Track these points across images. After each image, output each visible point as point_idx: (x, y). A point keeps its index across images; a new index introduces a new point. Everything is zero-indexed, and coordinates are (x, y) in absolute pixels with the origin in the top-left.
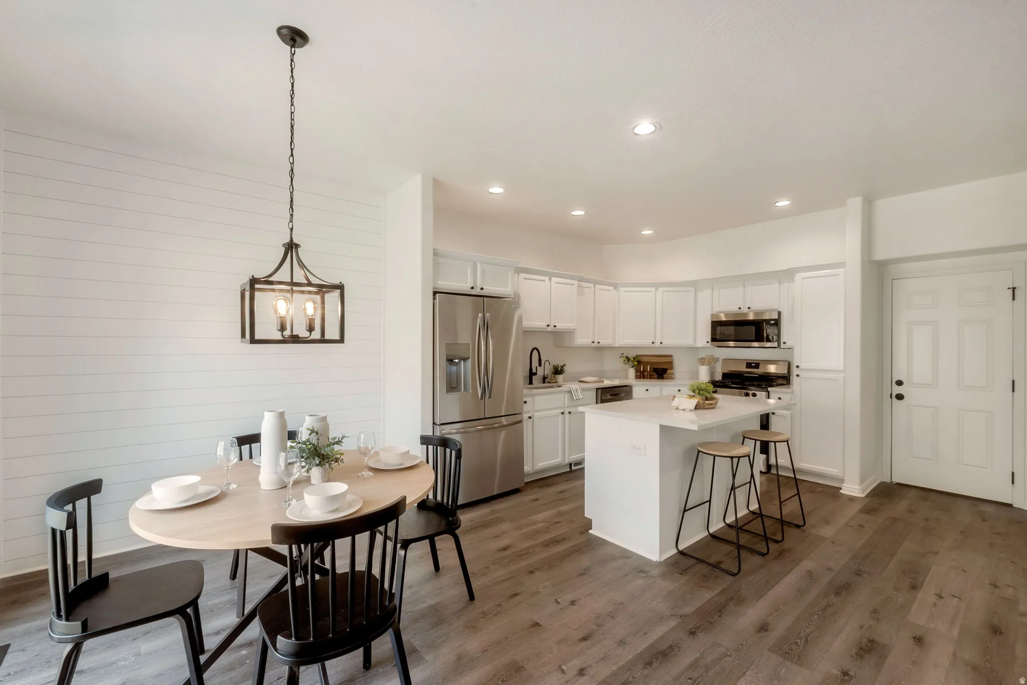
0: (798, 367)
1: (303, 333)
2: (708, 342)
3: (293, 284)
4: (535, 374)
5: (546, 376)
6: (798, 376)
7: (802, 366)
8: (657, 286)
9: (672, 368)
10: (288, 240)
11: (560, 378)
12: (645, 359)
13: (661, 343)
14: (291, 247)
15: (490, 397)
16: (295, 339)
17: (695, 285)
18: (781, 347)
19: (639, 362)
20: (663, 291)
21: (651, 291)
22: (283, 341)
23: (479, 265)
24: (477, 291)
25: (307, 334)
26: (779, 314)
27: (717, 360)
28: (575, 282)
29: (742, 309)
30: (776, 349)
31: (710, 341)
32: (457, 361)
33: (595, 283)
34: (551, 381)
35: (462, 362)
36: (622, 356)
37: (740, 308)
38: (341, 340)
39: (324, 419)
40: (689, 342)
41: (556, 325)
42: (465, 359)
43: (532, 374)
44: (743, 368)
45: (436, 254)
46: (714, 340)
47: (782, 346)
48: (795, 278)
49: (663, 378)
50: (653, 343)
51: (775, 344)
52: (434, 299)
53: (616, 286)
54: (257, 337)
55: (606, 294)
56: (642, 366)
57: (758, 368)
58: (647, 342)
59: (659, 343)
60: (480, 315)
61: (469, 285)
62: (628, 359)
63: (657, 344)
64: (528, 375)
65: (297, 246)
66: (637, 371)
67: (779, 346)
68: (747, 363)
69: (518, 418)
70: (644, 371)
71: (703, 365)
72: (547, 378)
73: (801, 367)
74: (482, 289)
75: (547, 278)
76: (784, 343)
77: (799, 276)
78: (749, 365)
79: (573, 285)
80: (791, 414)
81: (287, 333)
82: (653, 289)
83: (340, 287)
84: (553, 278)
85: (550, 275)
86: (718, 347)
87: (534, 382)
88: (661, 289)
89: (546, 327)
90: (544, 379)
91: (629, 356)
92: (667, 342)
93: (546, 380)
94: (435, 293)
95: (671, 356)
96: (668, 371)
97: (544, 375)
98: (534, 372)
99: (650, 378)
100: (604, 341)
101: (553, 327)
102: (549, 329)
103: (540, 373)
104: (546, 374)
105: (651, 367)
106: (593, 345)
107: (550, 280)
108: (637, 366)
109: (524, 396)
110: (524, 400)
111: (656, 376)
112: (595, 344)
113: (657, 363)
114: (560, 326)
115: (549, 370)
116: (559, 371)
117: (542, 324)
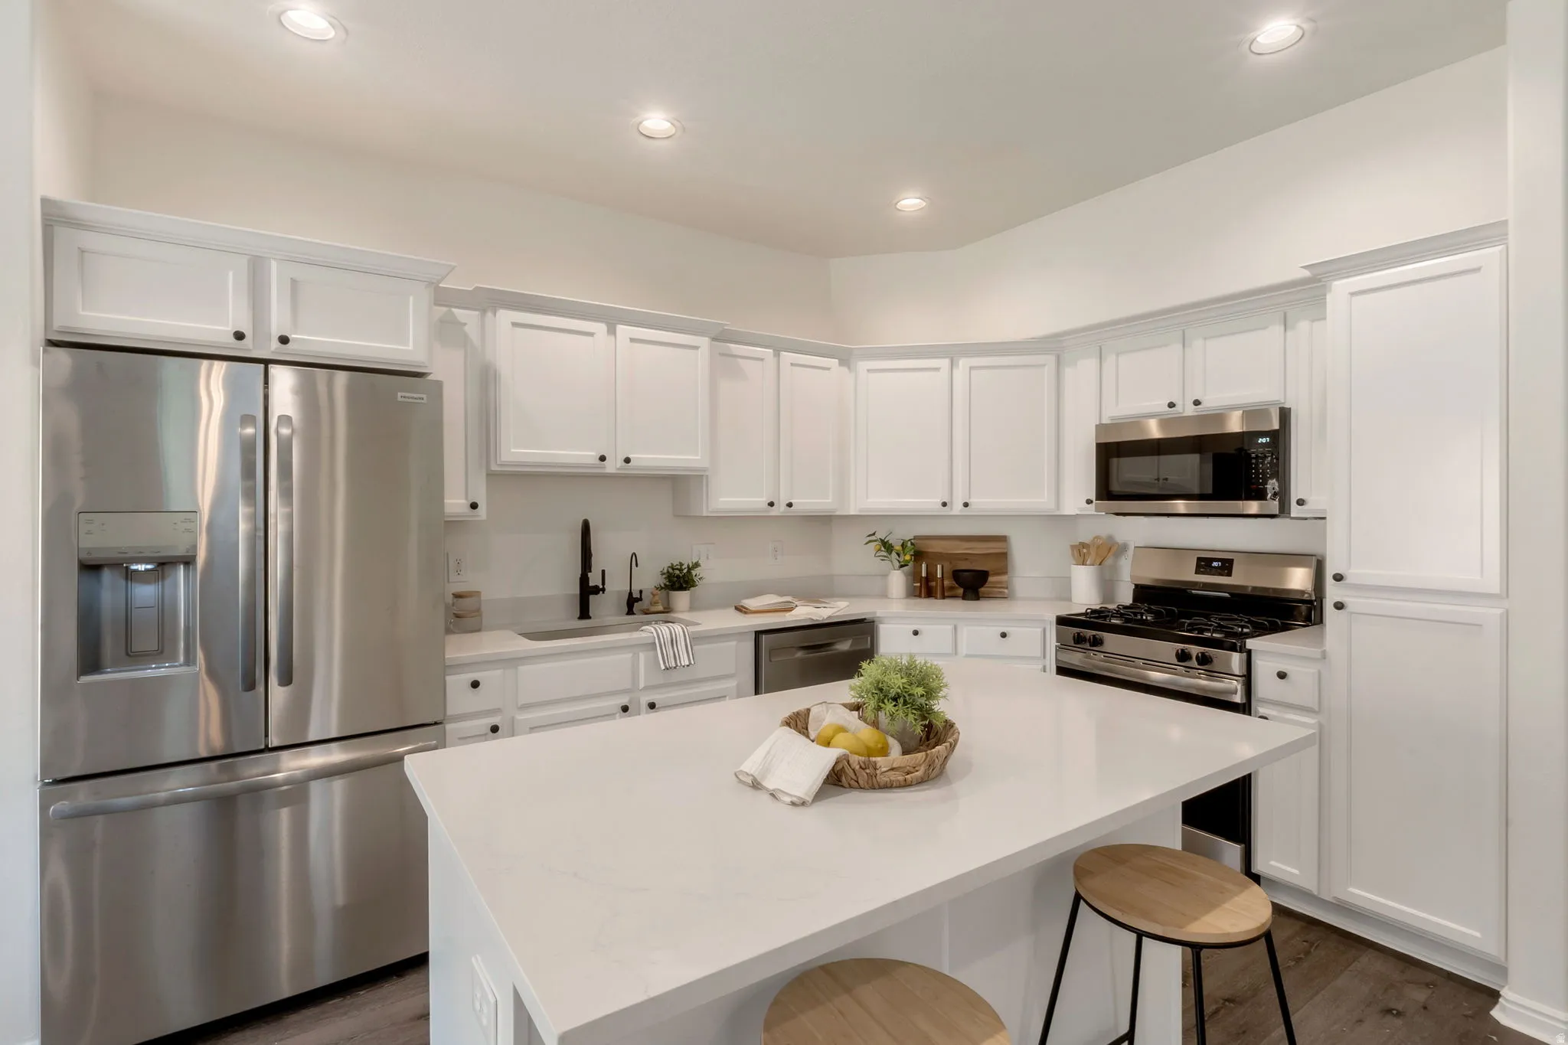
0: (1338, 578)
2: (1089, 502)
4: (596, 590)
5: (636, 595)
6: (1339, 606)
7: (1353, 574)
8: (953, 353)
9: (1003, 571)
11: (681, 598)
12: (935, 548)
13: (966, 505)
15: (287, 681)
17: (1057, 346)
18: (1292, 516)
19: (919, 556)
20: (971, 368)
21: (937, 369)
26: (1285, 415)
27: (1123, 549)
28: (703, 342)
29: (1178, 408)
30: (1274, 520)
31: (1093, 497)
33: (779, 347)
34: (653, 609)
36: (873, 538)
37: (1171, 405)
40: (1041, 501)
41: (630, 456)
43: (587, 592)
44: (1188, 574)
46: (1108, 494)
47: (1295, 510)
48: (1329, 297)
49: (977, 597)
50: (944, 504)
51: (1273, 506)
53: (846, 359)
55: (815, 379)
56: (924, 566)
57: (1229, 574)
58: (930, 502)
59: (961, 506)
62: (887, 546)
63: (957, 508)
64: (578, 592)
66: (915, 575)
67: (1284, 510)
68: (1199, 559)
70: (928, 579)
71: (1083, 564)
72: (640, 599)
73: (1349, 580)
74: (287, 340)
75: (600, 328)
76: (1301, 502)
77: (1340, 288)
78: (1204, 564)
79: (696, 348)
80: (1321, 726)
82: (944, 363)
84: (621, 328)
85: (612, 319)
86: (1117, 514)
87: (593, 610)
88: (964, 363)
89: (598, 462)
90: (632, 603)
91: (892, 540)
92: (982, 502)
93: (637, 606)
95: (1003, 539)
96: (991, 579)
97: (630, 594)
98: (596, 587)
99: (944, 597)
100: (809, 502)
101: (620, 463)
102: (612, 466)
103: (617, 586)
104: (636, 588)
105: (948, 568)
106: (774, 512)
107: (612, 331)
108: (911, 564)
109: (460, 667)
110: (457, 683)
111: (961, 591)
112: (780, 509)
113: (965, 557)
114: (649, 458)
115: (648, 579)
116: (679, 580)
117: (579, 454)
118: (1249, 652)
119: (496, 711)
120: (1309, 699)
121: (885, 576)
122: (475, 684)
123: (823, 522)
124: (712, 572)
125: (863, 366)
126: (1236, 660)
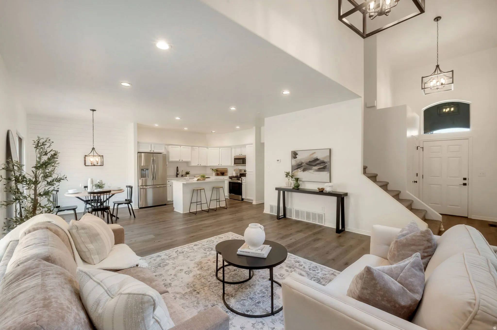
1: (96, 164)
2: (233, 165)
3: (94, 156)
4: (178, 174)
6: (247, 174)
8: (220, 147)
9: (227, 172)
10: (93, 147)
11: (188, 175)
12: (219, 170)
13: (221, 165)
14: (93, 149)
15: (155, 179)
16: (94, 165)
17: (231, 147)
19: (217, 171)
22: (92, 166)
23: (153, 145)
24: (152, 152)
25: (97, 164)
26: (246, 156)
28: (190, 147)
30: (245, 166)
32: (145, 170)
33: (199, 147)
34: (185, 176)
35: (147, 170)
36: (211, 169)
37: (240, 154)
38: (103, 165)
39: (102, 180)
40: (229, 165)
42: (148, 170)
43: (177, 174)
45: (138, 143)
46: (235, 163)
48: (246, 147)
50: (219, 165)
52: (138, 154)
53: (207, 148)
54: (86, 165)
55: (203, 150)
58: (217, 164)
60: (152, 158)
61: (149, 150)
62: (213, 170)
65: (94, 148)
69: (165, 185)
71: (234, 171)
73: (247, 171)
74: (154, 151)
75: (179, 146)
81: (93, 164)
82: (219, 149)
83: (103, 156)
84: (181, 147)
85: (180, 146)
86: (236, 166)
87: (178, 177)
88: (221, 149)
92: (223, 165)
93: (183, 176)
94: (138, 153)
95: (227, 169)
96: (225, 174)
99: (219, 175)
100: (203, 164)
101: (181, 160)
102: (180, 161)
103: (180, 174)
104: (183, 174)
105: (220, 172)
106: (198, 166)
107: (180, 147)
108: (216, 172)
109: (168, 180)
110: (168, 181)
111: (221, 175)
112: (199, 165)
113: (222, 171)
114: (184, 160)
115: (184, 173)
116: (187, 173)
117: (178, 160)
118: (242, 178)
119: (171, 184)
120: (245, 182)
121: (213, 173)
122: (169, 181)
123: (205, 167)
124: (191, 173)
125: (210, 148)
126: (241, 179)
